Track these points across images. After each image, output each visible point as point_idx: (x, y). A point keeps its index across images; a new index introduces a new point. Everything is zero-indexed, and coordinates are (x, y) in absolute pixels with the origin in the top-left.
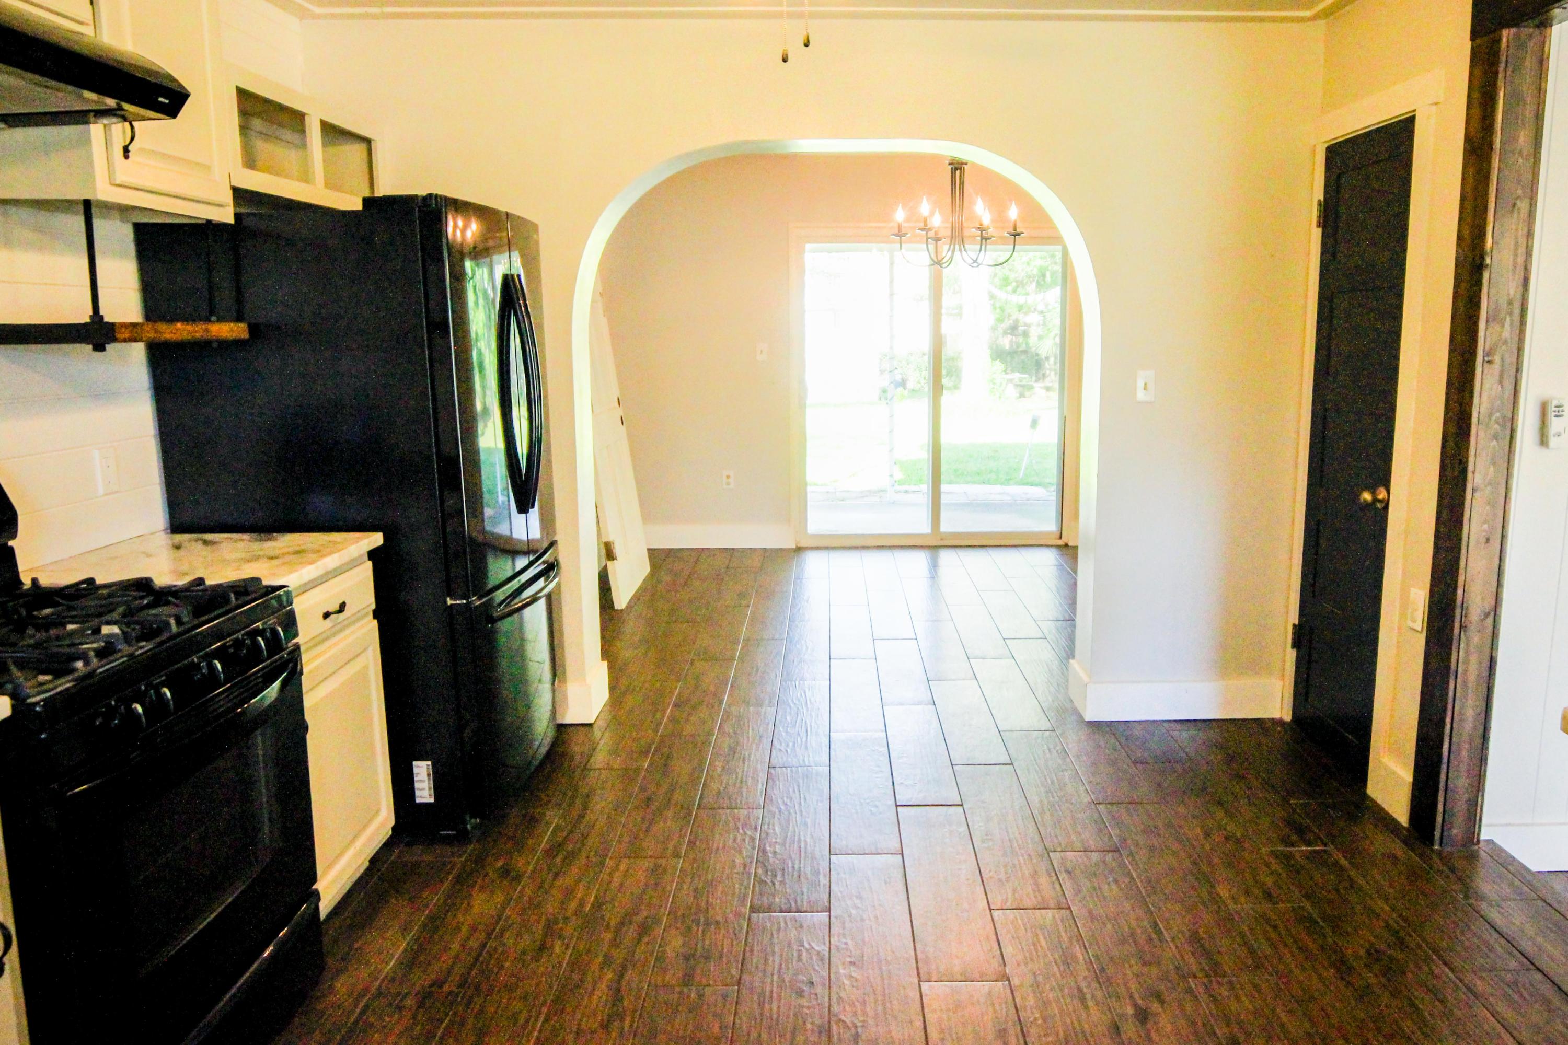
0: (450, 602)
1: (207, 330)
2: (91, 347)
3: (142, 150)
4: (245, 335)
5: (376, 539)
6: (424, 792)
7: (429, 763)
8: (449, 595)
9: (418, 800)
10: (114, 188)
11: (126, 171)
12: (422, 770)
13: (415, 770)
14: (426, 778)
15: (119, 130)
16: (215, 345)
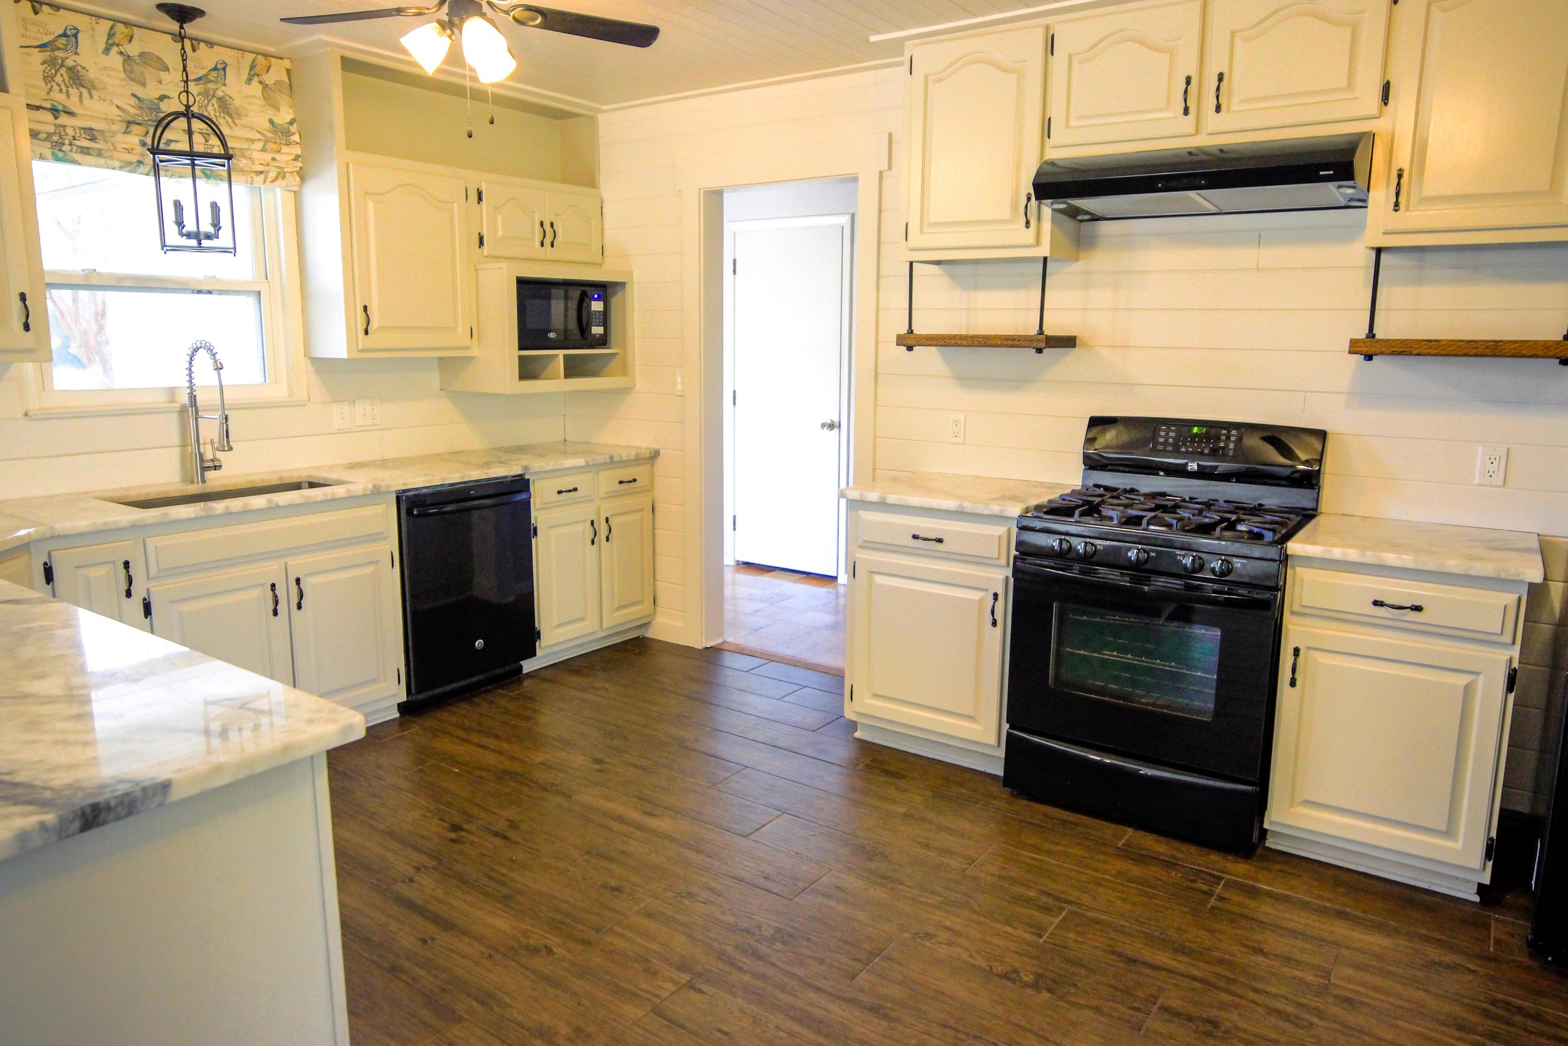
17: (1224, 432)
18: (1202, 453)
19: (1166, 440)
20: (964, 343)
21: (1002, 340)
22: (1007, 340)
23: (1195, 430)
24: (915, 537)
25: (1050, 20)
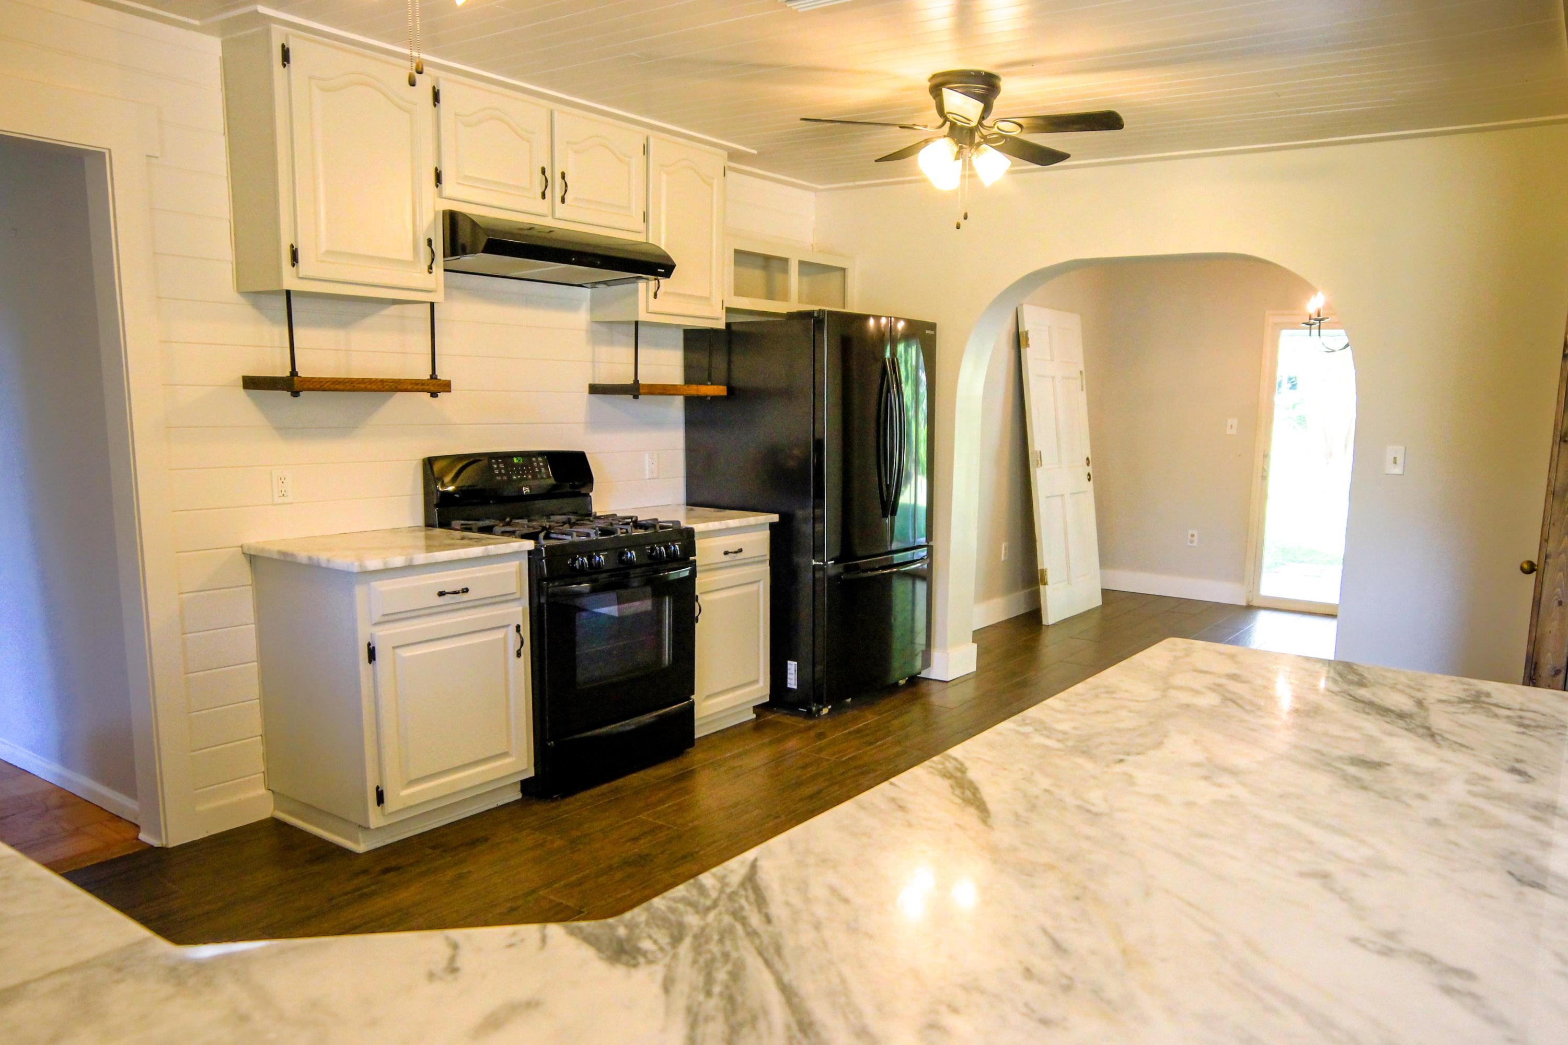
0: (814, 563)
1: (698, 390)
2: (632, 396)
3: (666, 293)
4: (725, 393)
5: (775, 518)
6: (792, 682)
7: (796, 663)
8: (814, 558)
9: (789, 686)
10: (648, 314)
11: (655, 305)
12: (792, 666)
13: (789, 666)
14: (793, 672)
15: (652, 284)
16: (709, 398)
17: (534, 459)
18: (527, 479)
19: (500, 472)
20: (374, 387)
21: (412, 384)
22: (417, 384)
23: (515, 460)
24: (441, 594)
25: (441, 74)
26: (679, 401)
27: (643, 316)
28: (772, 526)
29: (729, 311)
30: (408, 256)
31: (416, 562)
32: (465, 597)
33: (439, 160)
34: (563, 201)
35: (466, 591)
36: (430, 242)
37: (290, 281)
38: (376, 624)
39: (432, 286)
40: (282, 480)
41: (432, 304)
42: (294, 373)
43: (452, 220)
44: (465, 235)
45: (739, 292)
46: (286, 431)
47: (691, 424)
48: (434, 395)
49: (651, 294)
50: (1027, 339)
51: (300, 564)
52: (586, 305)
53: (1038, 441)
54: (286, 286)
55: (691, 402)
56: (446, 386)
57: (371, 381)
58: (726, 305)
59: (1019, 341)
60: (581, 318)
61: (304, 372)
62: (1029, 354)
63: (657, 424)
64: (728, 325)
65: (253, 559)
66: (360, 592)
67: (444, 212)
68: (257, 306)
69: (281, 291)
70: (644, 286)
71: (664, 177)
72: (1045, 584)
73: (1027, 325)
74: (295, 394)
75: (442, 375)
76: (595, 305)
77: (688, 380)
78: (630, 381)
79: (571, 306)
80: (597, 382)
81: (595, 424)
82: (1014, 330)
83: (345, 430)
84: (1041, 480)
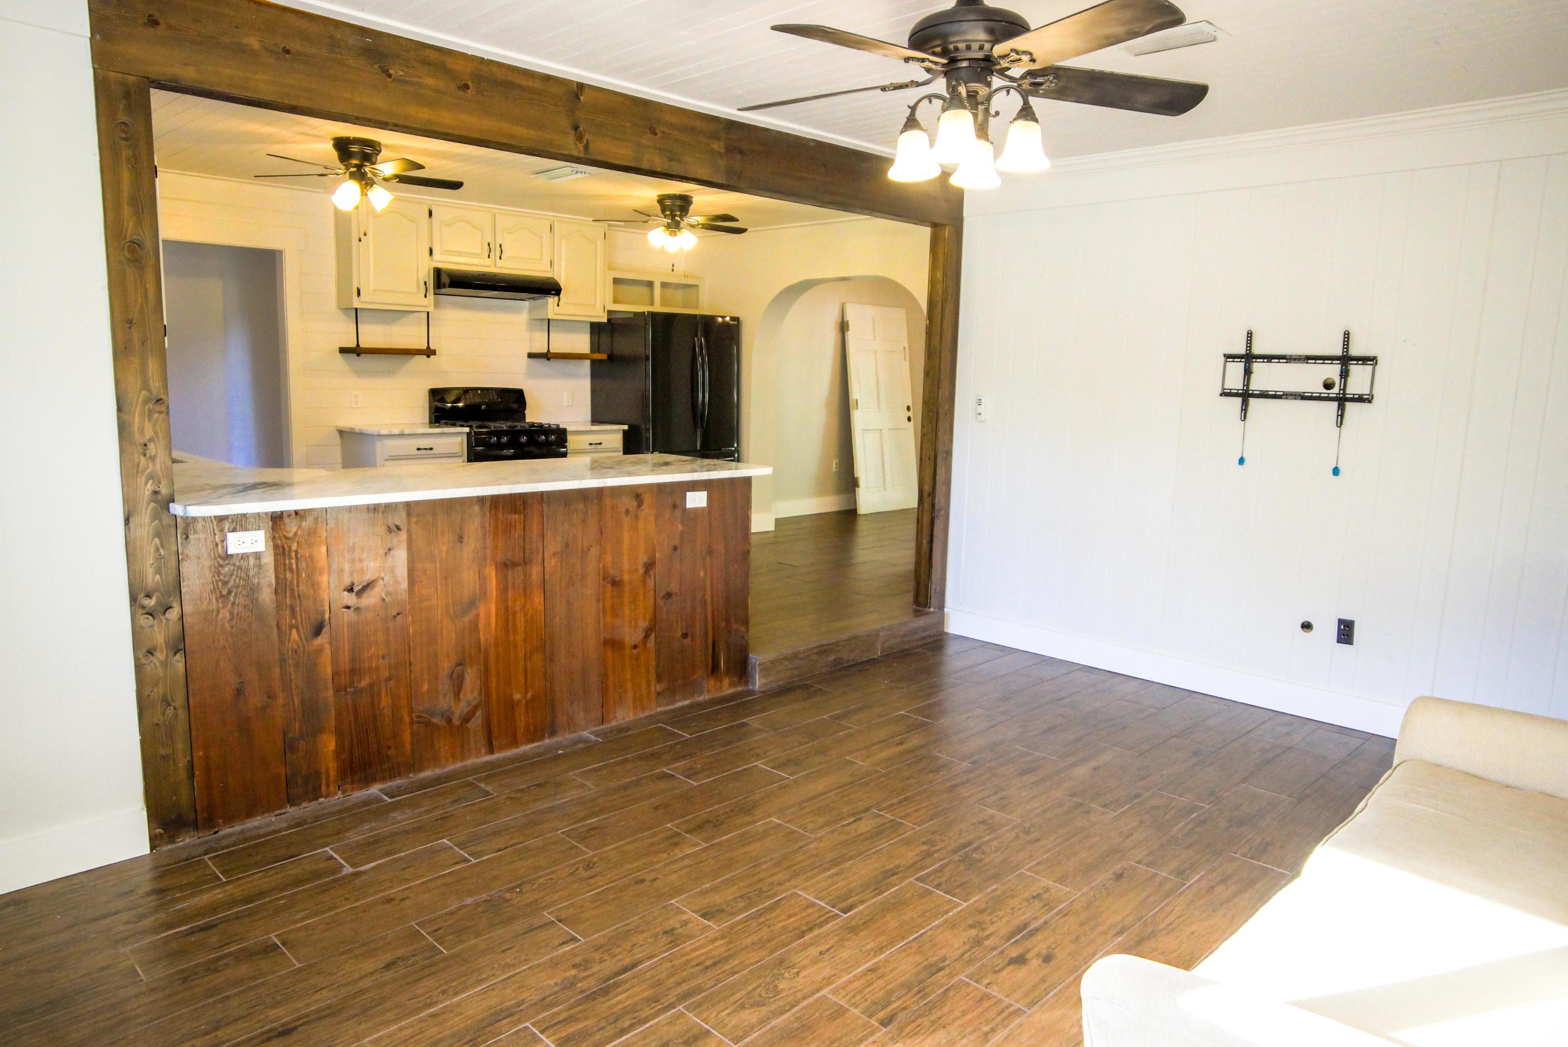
1: (596, 356)
2: (551, 360)
4: (608, 358)
10: (560, 315)
11: (560, 310)
16: (601, 361)
21: (418, 351)
22: (420, 351)
23: (480, 392)
24: (419, 449)
26: (587, 363)
27: (551, 316)
28: (624, 432)
29: (609, 312)
30: (415, 290)
31: (405, 433)
32: (430, 452)
33: (432, 244)
34: (500, 258)
35: (431, 449)
36: (425, 283)
37: (357, 304)
38: (386, 460)
39: (426, 304)
40: (356, 396)
41: (428, 313)
42: (358, 345)
43: (438, 272)
44: (445, 279)
45: (615, 301)
46: (359, 373)
47: (594, 376)
48: (428, 357)
49: (556, 305)
50: (848, 326)
51: (355, 433)
52: (526, 310)
53: (856, 393)
54: (355, 306)
55: (594, 363)
56: (434, 353)
57: (394, 349)
58: (607, 308)
59: (843, 327)
60: (524, 317)
61: (362, 345)
62: (850, 335)
63: (575, 376)
64: (609, 320)
65: (341, 432)
66: (379, 444)
67: (434, 268)
68: (346, 315)
69: (353, 308)
70: (551, 300)
71: (564, 242)
72: (858, 487)
73: (849, 317)
74: (358, 355)
75: (432, 347)
76: (531, 310)
77: (592, 351)
78: (545, 351)
79: (518, 311)
80: (533, 351)
81: (531, 374)
82: (840, 320)
83: (389, 373)
84: (858, 418)
